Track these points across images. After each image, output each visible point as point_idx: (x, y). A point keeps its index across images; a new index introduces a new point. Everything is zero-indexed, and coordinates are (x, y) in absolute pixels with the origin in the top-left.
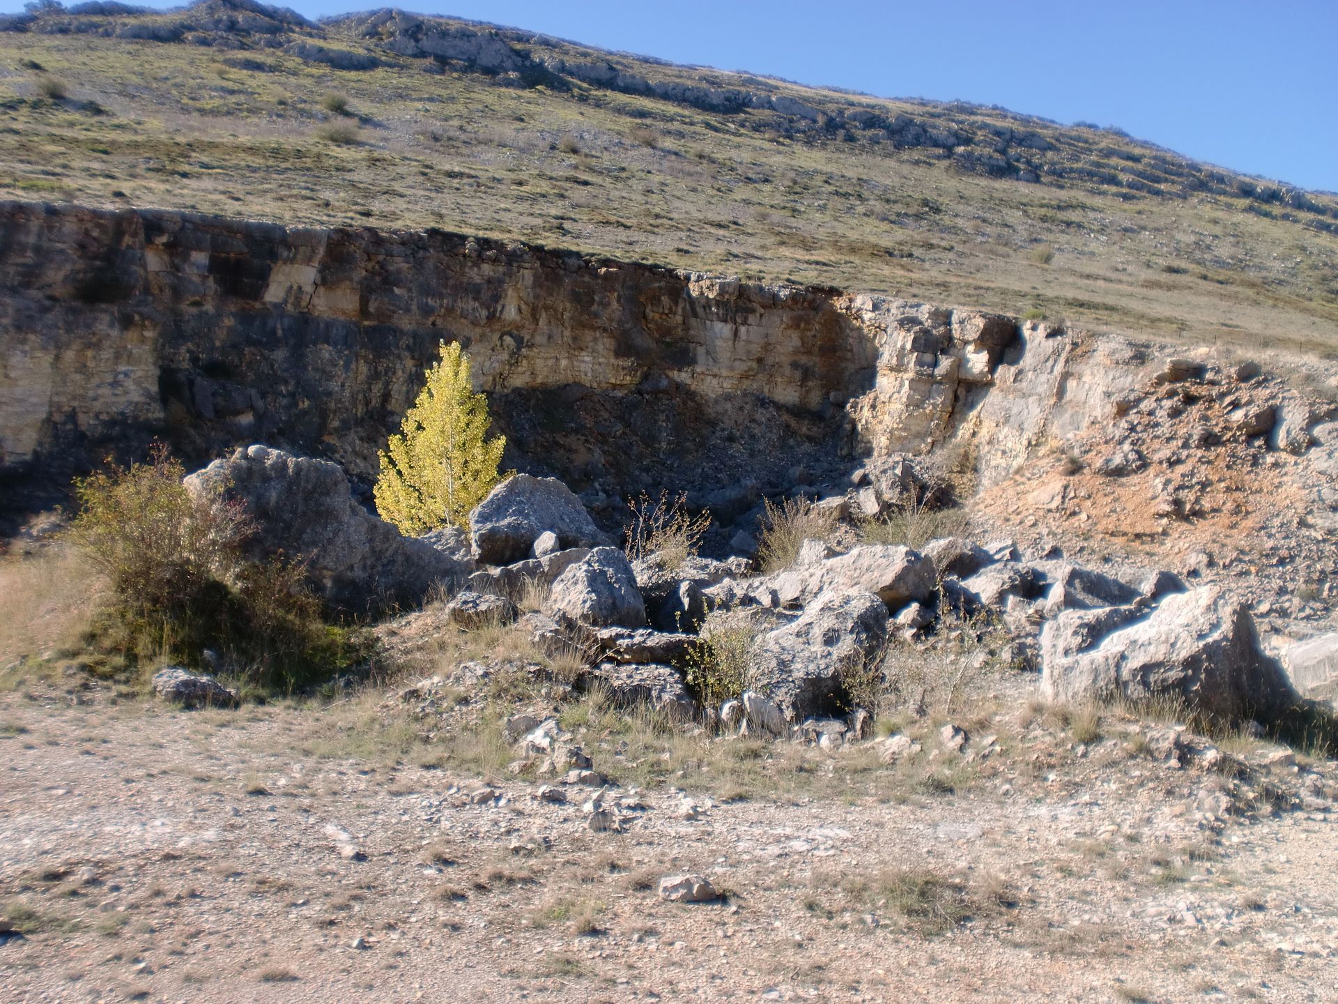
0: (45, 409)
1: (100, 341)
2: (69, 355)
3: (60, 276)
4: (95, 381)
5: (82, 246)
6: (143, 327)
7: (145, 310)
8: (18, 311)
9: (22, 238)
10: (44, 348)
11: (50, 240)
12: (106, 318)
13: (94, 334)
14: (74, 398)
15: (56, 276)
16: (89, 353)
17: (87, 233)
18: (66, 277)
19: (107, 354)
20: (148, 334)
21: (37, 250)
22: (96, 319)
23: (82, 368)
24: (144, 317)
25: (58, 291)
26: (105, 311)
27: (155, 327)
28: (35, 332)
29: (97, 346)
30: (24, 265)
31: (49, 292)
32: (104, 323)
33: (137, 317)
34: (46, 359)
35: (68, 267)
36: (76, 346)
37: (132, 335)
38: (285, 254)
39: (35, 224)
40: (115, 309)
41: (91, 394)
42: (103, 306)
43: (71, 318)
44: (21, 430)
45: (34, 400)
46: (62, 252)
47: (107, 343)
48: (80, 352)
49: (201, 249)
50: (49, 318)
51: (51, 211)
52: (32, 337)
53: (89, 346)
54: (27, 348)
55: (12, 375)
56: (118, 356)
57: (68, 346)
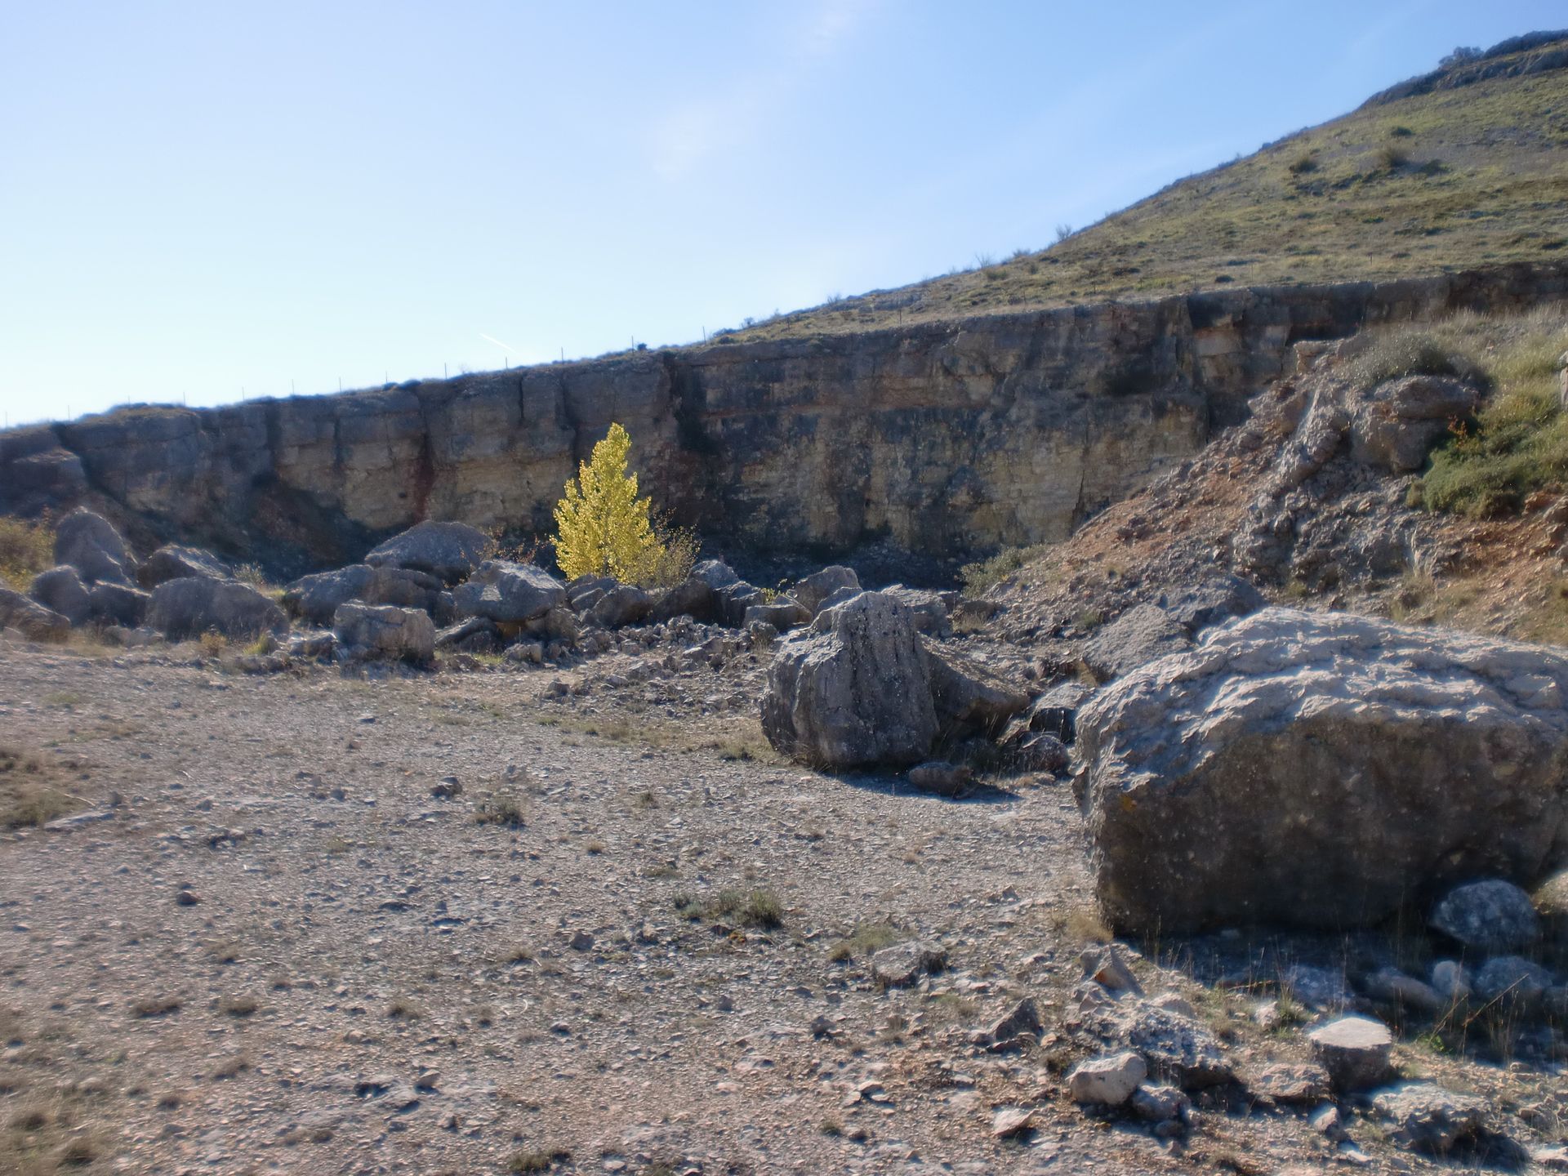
0: (1076, 500)
1: (1133, 431)
2: (1100, 448)
3: (1094, 372)
4: (1127, 472)
5: (1116, 342)
6: (1178, 413)
7: (1177, 396)
8: (1041, 411)
9: (1052, 343)
10: (1069, 443)
11: (1082, 341)
12: (1138, 409)
13: (1126, 425)
14: (1107, 488)
15: (1088, 374)
16: (1122, 444)
17: (1124, 327)
18: (1099, 374)
19: (1140, 443)
20: (1184, 419)
21: (1068, 352)
22: (1127, 411)
23: (1114, 460)
24: (1176, 404)
25: (1091, 389)
26: (1138, 402)
27: (1191, 411)
28: (1059, 429)
29: (1130, 436)
30: (1056, 368)
31: (1079, 390)
32: (1135, 413)
33: (1170, 405)
34: (1074, 456)
35: (1102, 364)
36: (1106, 438)
37: (1167, 422)
38: (1375, 313)
39: (1064, 330)
40: (1149, 398)
41: (1123, 483)
42: (1136, 397)
43: (1101, 412)
44: (1049, 521)
45: (1061, 492)
46: (1095, 350)
47: (1140, 434)
48: (1111, 445)
49: (1276, 324)
50: (1078, 414)
51: (1081, 314)
52: (1056, 434)
53: (1120, 437)
54: (1052, 444)
55: (1038, 471)
56: (1152, 445)
57: (1098, 439)
